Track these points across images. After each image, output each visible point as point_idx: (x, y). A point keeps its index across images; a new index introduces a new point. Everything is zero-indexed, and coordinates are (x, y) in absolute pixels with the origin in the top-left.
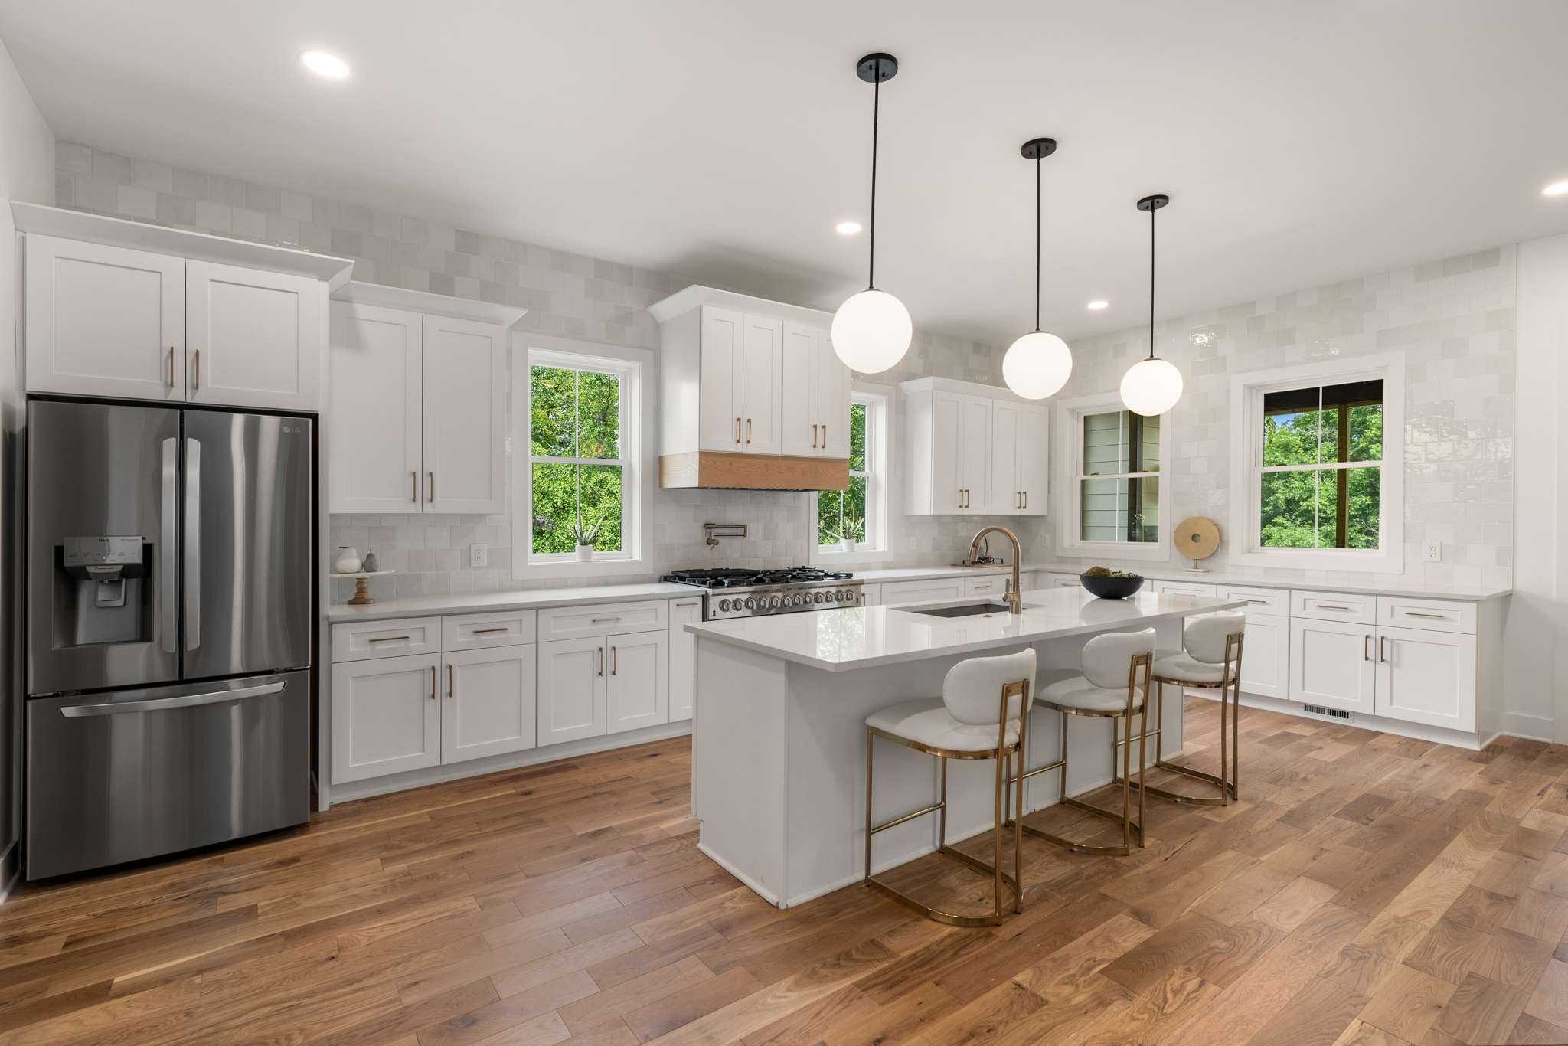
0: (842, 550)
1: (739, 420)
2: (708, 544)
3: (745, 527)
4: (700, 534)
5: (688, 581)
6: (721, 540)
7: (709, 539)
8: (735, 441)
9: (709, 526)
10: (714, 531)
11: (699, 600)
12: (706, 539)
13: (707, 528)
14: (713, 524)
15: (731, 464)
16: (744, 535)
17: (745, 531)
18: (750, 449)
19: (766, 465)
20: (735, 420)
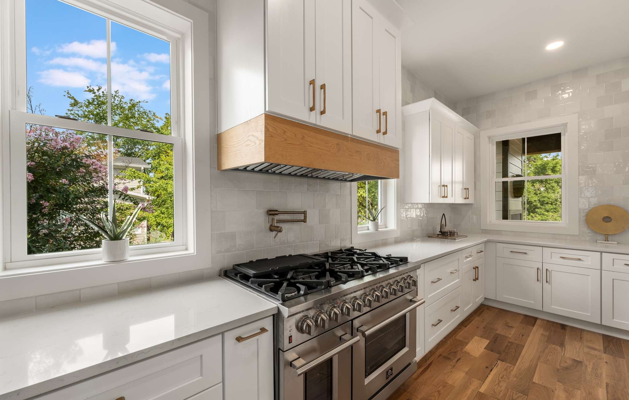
0: (368, 229)
1: (312, 82)
2: (271, 230)
3: (305, 213)
4: (263, 221)
5: (252, 283)
6: (284, 226)
7: (271, 225)
8: (307, 110)
9: (271, 213)
10: (277, 217)
11: (268, 324)
12: (268, 225)
13: (270, 215)
14: (277, 211)
15: (303, 138)
16: (304, 221)
17: (305, 217)
18: (325, 122)
19: (337, 144)
20: (307, 84)
